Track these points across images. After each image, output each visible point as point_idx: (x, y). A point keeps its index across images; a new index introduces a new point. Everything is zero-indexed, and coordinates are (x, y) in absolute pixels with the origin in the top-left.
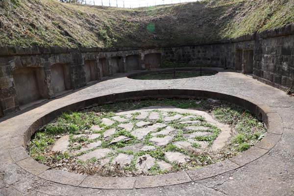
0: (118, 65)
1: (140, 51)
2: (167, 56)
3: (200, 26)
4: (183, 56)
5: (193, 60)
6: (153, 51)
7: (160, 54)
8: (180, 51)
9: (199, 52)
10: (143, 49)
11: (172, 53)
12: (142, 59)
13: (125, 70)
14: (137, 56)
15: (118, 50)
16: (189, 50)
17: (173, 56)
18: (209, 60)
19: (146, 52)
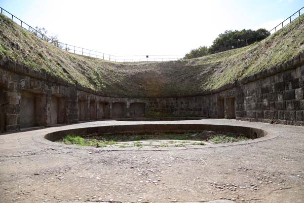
0: (104, 111)
1: (126, 100)
2: (151, 107)
3: (182, 80)
4: (167, 106)
5: (176, 110)
6: (138, 101)
7: (144, 104)
8: (165, 102)
9: (182, 103)
10: (129, 98)
11: (156, 103)
12: (128, 107)
13: (111, 116)
14: (123, 104)
15: (106, 96)
16: (172, 101)
17: (157, 106)
18: (191, 110)
19: (132, 101)
